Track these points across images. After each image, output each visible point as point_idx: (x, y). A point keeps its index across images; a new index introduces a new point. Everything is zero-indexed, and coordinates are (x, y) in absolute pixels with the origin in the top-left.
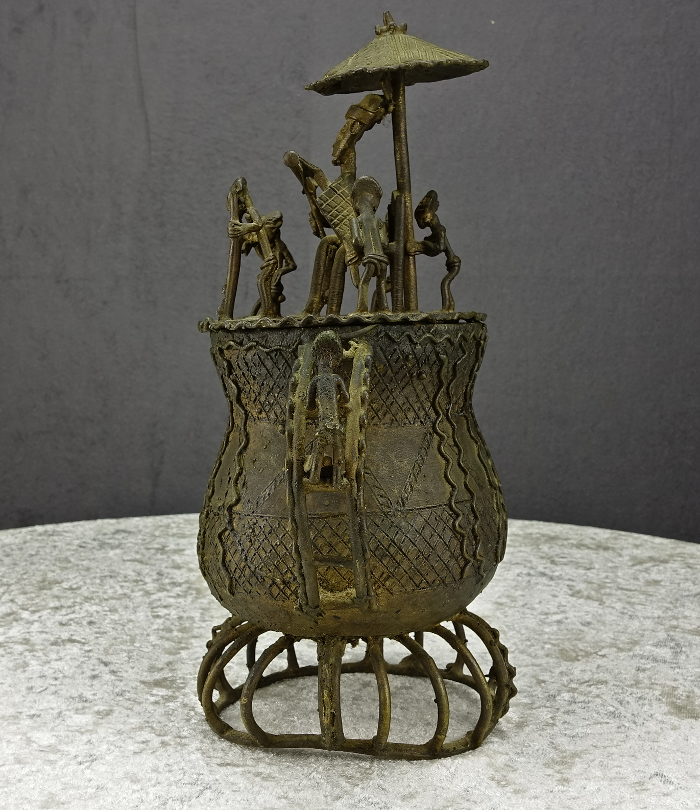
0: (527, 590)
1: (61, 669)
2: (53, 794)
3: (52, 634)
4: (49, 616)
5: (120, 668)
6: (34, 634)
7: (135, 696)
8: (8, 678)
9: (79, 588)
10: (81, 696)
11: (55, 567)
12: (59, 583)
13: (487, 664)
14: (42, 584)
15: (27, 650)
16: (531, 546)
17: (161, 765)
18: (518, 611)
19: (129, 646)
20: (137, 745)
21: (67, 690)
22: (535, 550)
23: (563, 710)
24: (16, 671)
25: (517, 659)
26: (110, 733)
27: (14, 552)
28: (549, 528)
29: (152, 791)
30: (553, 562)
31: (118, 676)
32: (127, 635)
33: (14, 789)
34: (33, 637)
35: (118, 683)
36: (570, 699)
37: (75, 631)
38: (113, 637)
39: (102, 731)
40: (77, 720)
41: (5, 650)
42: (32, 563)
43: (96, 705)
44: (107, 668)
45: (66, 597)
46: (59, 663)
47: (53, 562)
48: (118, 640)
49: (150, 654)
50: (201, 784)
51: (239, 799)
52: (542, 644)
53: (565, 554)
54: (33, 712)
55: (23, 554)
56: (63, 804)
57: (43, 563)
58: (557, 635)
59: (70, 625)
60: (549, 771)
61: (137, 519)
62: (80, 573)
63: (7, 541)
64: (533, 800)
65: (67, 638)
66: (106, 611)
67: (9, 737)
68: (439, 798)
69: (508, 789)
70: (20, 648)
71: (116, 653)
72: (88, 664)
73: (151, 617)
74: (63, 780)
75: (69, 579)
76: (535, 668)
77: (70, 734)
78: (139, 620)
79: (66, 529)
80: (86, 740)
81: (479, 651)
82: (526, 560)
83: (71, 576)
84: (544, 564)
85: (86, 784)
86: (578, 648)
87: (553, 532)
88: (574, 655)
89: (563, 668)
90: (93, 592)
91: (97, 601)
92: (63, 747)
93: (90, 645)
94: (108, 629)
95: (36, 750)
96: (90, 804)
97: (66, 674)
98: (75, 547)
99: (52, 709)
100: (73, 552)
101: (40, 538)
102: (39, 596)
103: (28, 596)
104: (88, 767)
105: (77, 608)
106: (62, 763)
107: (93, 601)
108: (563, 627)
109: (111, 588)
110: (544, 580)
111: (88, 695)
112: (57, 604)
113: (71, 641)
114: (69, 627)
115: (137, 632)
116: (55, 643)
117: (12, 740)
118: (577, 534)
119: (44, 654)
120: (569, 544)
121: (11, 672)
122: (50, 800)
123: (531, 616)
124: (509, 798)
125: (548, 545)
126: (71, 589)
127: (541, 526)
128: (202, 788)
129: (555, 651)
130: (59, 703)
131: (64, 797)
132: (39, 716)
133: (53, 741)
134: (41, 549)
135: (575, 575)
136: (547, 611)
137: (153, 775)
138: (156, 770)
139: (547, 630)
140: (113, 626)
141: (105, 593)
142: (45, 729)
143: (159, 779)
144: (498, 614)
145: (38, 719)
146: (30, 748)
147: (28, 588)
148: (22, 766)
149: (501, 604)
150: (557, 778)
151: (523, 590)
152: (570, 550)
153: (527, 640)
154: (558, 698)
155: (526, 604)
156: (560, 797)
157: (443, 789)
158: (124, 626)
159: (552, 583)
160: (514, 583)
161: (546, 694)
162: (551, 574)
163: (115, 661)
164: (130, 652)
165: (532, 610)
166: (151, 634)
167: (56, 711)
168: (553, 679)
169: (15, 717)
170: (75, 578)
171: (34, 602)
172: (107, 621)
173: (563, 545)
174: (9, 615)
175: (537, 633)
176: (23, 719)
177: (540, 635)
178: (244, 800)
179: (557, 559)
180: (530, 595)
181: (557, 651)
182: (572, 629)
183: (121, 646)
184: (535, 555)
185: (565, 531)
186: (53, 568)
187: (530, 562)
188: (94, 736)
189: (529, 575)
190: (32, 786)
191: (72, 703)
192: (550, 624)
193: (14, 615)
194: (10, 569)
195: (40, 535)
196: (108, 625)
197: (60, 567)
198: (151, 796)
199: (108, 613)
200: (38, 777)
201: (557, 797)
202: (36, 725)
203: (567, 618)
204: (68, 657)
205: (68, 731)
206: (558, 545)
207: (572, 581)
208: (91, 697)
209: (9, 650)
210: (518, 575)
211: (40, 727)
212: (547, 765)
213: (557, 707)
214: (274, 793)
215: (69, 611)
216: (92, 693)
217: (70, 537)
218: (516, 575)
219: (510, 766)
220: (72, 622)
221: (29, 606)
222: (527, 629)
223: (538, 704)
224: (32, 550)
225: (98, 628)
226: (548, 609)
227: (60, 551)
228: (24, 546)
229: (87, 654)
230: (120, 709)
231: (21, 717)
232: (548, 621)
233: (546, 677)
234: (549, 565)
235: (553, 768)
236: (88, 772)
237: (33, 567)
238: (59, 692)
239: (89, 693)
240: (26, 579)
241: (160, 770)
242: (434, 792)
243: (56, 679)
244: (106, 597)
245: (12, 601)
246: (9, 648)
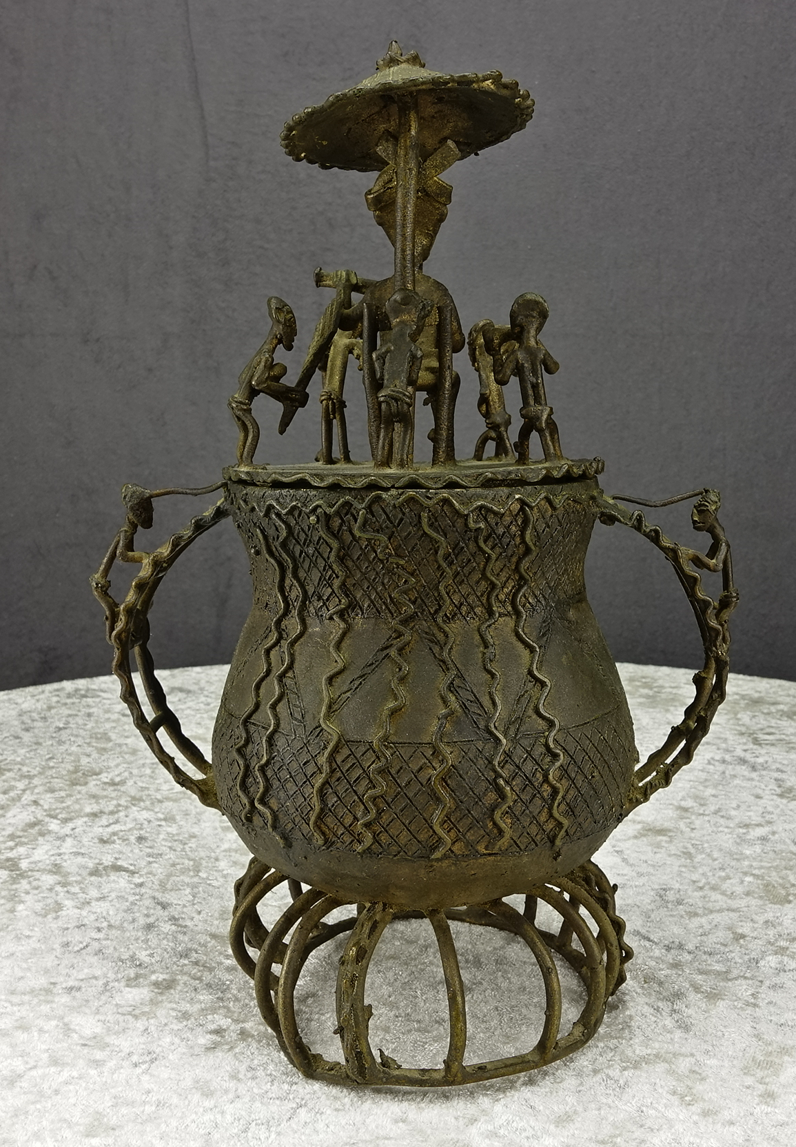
0: (720, 787)
1: (104, 914)
2: (100, 1114)
3: (91, 858)
4: (85, 828)
5: (183, 913)
6: (66, 857)
7: (205, 958)
8: (36, 929)
9: (123, 782)
10: (133, 958)
11: (90, 749)
12: (97, 774)
13: (667, 907)
14: (74, 776)
15: (59, 883)
16: (726, 714)
17: (243, 1068)
18: (709, 821)
19: (192, 877)
20: (209, 1036)
21: (115, 948)
22: (731, 722)
23: (767, 983)
24: (46, 916)
25: (707, 899)
26: (173, 1016)
27: (36, 724)
28: (751, 685)
29: (229, 1108)
30: (756, 741)
31: (181, 926)
32: (189, 859)
33: (49, 1105)
34: (66, 861)
35: (180, 937)
36: (778, 966)
37: (121, 852)
38: (171, 862)
39: (161, 1013)
40: (130, 996)
41: (30, 883)
42: (61, 742)
43: (154, 972)
44: (166, 913)
45: (106, 797)
46: (101, 903)
47: (88, 741)
48: (178, 867)
49: (221, 889)
50: (294, 1098)
51: (343, 1122)
52: (741, 875)
53: (772, 727)
54: (71, 983)
55: (48, 727)
56: (113, 1129)
57: (74, 742)
58: (761, 861)
59: (114, 842)
60: (749, 1081)
61: (198, 669)
62: (123, 757)
63: (25, 706)
64: (727, 1128)
65: (110, 864)
66: (160, 820)
67: (40, 1022)
68: (604, 1122)
69: (696, 1108)
70: (49, 880)
71: (176, 889)
72: (140, 906)
73: (220, 830)
74: (113, 1091)
75: (109, 767)
76: (732, 914)
77: (121, 1018)
78: (204, 834)
79: (103, 686)
80: (142, 1028)
81: (656, 887)
82: (719, 738)
83: (112, 764)
84: (745, 744)
85: (144, 1097)
86: (789, 881)
87: (757, 692)
88: (783, 892)
89: (769, 916)
90: (143, 789)
91: (148, 803)
92: (111, 1040)
93: (141, 876)
94: (164, 848)
95: (77, 1044)
96: (148, 1129)
97: (112, 922)
98: (115, 716)
99: (96, 978)
100: (114, 725)
101: (69, 701)
102: (71, 796)
103: (57, 794)
104: (146, 1072)
105: (122, 814)
106: (111, 1064)
107: (142, 804)
108: (768, 847)
109: (165, 783)
110: (743, 770)
111: (143, 956)
112: (95, 808)
113: (117, 868)
114: (112, 846)
115: (203, 854)
116: (95, 872)
117: (46, 1028)
118: (789, 696)
119: (81, 888)
120: (778, 711)
121: (40, 919)
122: (96, 1123)
123: (726, 830)
124: (696, 1123)
125: (748, 713)
126: (113, 784)
127: (740, 682)
128: (294, 1106)
129: (759, 888)
130: (104, 969)
131: (115, 1118)
132: (79, 989)
133: (98, 1029)
134: (70, 719)
135: (785, 762)
136: (748, 822)
137: (231, 1085)
138: (234, 1077)
139: (748, 852)
140: (170, 844)
141: (158, 790)
142: (87, 1011)
143: (239, 1091)
144: (682, 825)
145: (78, 994)
146: (70, 1041)
147: (57, 783)
148: (59, 1069)
149: (686, 810)
150: (759, 1093)
151: (715, 786)
152: (779, 722)
153: (720, 869)
154: (762, 963)
155: (719, 810)
156: (763, 1123)
157: (610, 1107)
158: (185, 844)
159: (754, 775)
160: (703, 776)
161: (746, 958)
162: (753, 760)
163: (175, 902)
164: (194, 886)
165: (728, 819)
166: (220, 857)
167: (101, 982)
168: (756, 933)
169: (48, 991)
170: (117, 766)
171: (64, 805)
172: (162, 836)
173: (768, 714)
174: (32, 825)
175: (735, 856)
176: (59, 994)
177: (738, 860)
178: (350, 1125)
179: (762, 736)
180: (725, 795)
181: (761, 887)
182: (782, 851)
183: (182, 877)
184: (731, 729)
185: (773, 690)
186: (89, 750)
187: (725, 740)
188: (152, 1021)
189: (724, 761)
190: (72, 1101)
191: (122, 969)
192: (751, 843)
193: (40, 827)
194: (31, 751)
195: (69, 696)
196: (163, 843)
197: (97, 748)
198: (229, 1118)
199: (163, 823)
200: (81, 1086)
201: (759, 1122)
202: (75, 1004)
203: (774, 833)
204: (113, 895)
205: (118, 1013)
206: (763, 713)
207: (782, 771)
208: (147, 959)
209: (35, 883)
210: (709, 763)
211: (80, 1007)
212: (746, 1071)
213: (760, 979)
214: (389, 1114)
215: (112, 819)
216: (148, 952)
217: (109, 699)
218: (706, 762)
219: (697, 1073)
220: (116, 838)
221: (58, 811)
222: (721, 850)
223: (735, 973)
224: (59, 720)
225: (151, 847)
226: (750, 817)
227: (97, 722)
228: (48, 714)
229: (138, 890)
230: (186, 978)
231: (55, 991)
232: (748, 837)
233: (745, 929)
234: (751, 746)
235: (754, 1075)
236: (145, 1078)
237: (63, 748)
238: (104, 951)
239: (144, 953)
240: (53, 767)
241: (241, 1076)
242: (597, 1112)
243: (99, 930)
244: (159, 797)
245: (36, 803)
246: (35, 880)
